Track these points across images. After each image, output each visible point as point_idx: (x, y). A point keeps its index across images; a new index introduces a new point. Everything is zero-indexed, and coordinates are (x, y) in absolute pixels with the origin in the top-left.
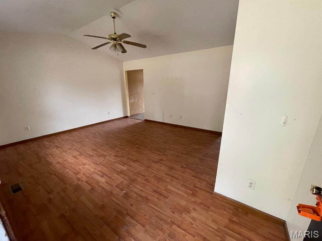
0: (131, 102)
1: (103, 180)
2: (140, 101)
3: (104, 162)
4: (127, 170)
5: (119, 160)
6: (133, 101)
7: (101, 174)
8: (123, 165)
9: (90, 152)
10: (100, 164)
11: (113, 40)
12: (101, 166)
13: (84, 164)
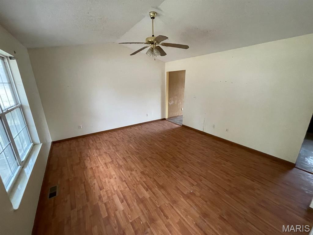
0: (170, 104)
1: (121, 207)
2: (180, 103)
3: (129, 178)
4: (149, 200)
5: (145, 180)
6: (172, 103)
7: (122, 196)
8: (147, 190)
9: (121, 161)
10: (125, 181)
11: (150, 43)
12: (124, 183)
13: (111, 177)
